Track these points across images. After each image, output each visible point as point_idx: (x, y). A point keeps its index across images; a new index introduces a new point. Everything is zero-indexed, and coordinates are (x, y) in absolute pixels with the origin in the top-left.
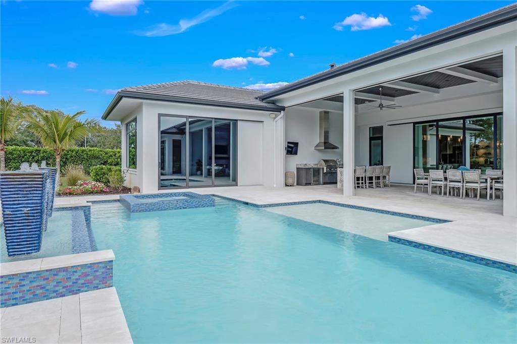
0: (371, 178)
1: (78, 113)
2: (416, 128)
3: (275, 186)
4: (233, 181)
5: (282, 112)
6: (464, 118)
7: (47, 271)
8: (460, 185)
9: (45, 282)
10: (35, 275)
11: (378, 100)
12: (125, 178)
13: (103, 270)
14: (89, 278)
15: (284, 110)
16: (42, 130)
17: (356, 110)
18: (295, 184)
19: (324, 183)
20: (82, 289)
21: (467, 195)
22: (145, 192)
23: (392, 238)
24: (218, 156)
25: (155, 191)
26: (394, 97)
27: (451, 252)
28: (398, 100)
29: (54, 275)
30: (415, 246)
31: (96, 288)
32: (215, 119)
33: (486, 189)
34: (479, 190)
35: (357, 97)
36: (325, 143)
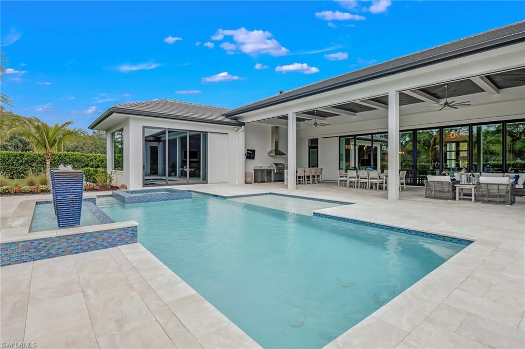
0: (309, 177)
1: (66, 124)
2: (341, 140)
3: (237, 183)
4: (203, 180)
5: (243, 126)
6: (372, 134)
7: (97, 232)
8: (367, 180)
9: (95, 239)
10: (89, 235)
11: (314, 119)
12: (113, 178)
13: (132, 232)
14: (122, 237)
15: (244, 125)
16: (34, 137)
17: (297, 126)
18: (253, 182)
19: (275, 181)
20: (118, 244)
21: (371, 188)
22: (131, 188)
23: (315, 214)
24: (192, 160)
25: (140, 188)
26: (326, 117)
27: (348, 219)
28: (328, 120)
29: (102, 235)
30: (329, 218)
31: (127, 243)
32: (190, 131)
33: (383, 183)
34: (378, 184)
35: (298, 117)
36: (276, 150)
